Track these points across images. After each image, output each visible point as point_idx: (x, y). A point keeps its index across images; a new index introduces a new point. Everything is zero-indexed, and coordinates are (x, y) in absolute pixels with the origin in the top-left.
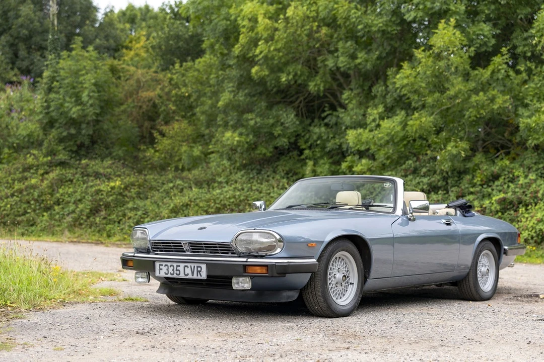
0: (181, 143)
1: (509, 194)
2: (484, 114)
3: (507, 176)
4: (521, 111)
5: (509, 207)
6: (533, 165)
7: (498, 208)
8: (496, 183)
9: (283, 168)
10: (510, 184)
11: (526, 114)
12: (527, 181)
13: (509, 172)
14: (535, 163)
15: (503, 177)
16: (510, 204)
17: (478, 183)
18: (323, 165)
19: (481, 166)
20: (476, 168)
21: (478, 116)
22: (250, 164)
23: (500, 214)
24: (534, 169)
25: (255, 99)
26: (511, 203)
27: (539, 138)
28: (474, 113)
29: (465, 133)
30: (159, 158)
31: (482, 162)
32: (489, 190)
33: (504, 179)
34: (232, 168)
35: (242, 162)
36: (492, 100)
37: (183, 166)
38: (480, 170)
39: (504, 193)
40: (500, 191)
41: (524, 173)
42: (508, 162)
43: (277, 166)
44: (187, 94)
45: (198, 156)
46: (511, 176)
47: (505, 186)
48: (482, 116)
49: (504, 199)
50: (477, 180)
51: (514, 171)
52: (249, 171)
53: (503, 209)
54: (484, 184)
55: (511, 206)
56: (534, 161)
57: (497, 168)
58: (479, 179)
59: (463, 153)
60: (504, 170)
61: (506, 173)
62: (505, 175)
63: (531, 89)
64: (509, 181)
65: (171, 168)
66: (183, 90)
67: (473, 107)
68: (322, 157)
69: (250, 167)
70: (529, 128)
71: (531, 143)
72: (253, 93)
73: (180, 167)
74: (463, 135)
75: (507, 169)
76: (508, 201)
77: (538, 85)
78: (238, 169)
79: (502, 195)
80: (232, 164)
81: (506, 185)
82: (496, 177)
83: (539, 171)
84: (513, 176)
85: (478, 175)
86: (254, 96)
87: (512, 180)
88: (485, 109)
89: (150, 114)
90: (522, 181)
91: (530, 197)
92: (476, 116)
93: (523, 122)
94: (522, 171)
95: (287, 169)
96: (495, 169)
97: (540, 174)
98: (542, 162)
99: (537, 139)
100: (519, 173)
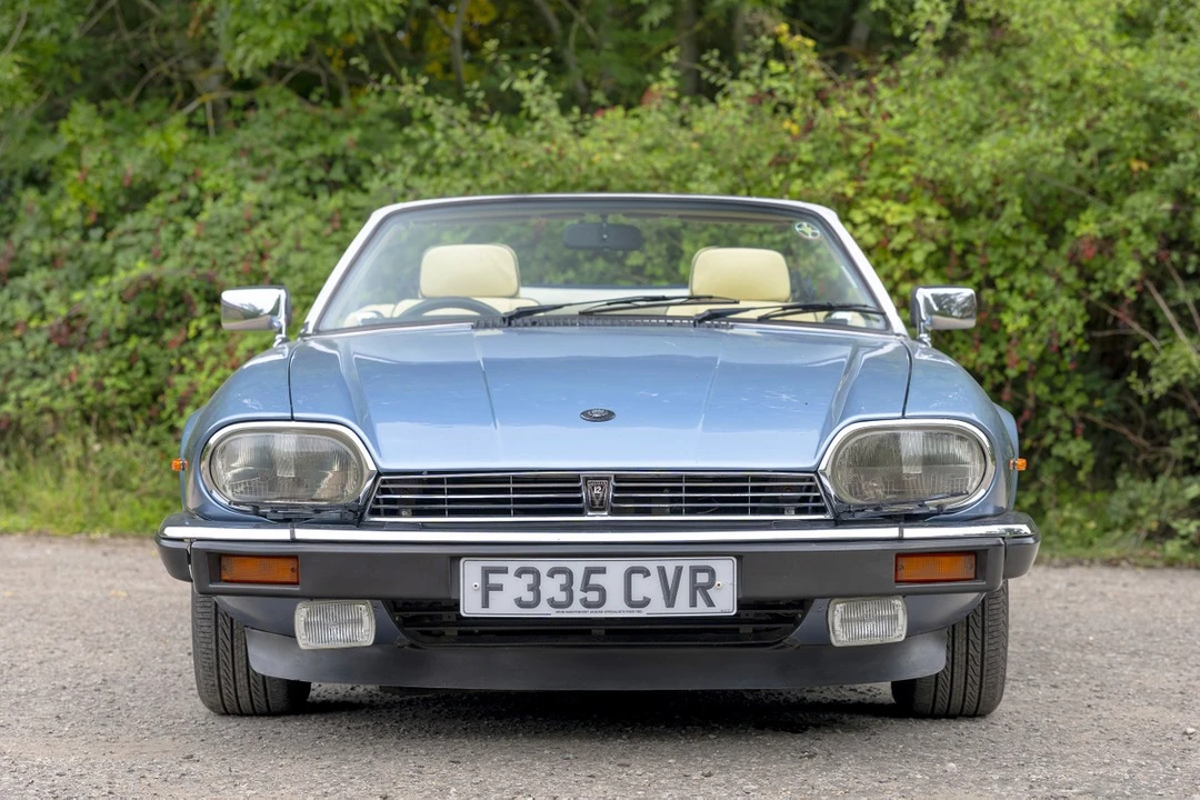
1: (170, 265)
3: (178, 192)
5: (168, 315)
6: (278, 149)
8: (130, 222)
10: (187, 224)
12: (237, 211)
13: (186, 177)
15: (161, 198)
16: (177, 305)
17: (74, 220)
19: (84, 154)
23: (134, 341)
24: (280, 164)
26: (177, 298)
27: (271, 38)
31: (90, 138)
32: (108, 247)
33: (169, 203)
38: (80, 167)
39: (153, 259)
41: (237, 177)
42: (178, 138)
46: (192, 191)
47: (165, 234)
49: (152, 285)
50: (67, 210)
51: (206, 172)
53: (150, 321)
54: (94, 225)
56: (282, 132)
57: (141, 160)
58: (74, 205)
60: (165, 169)
61: (176, 179)
62: (173, 187)
75: (175, 166)
76: (167, 290)
79: (142, 267)
81: (172, 227)
82: (140, 195)
83: (299, 173)
84: (201, 190)
85: (71, 190)
87: (195, 210)
94: (231, 174)
96: (134, 165)
97: (301, 184)
98: (323, 139)
99: (265, 43)
100: (222, 181)
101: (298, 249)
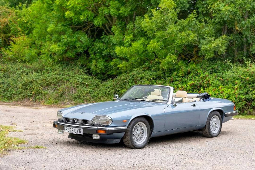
0: (24, 48)
1: (196, 82)
2: (185, 42)
3: (194, 73)
4: (202, 41)
6: (207, 68)
7: (190, 88)
8: (190, 76)
9: (80, 63)
10: (196, 77)
11: (204, 43)
12: (204, 75)
14: (208, 67)
15: (192, 73)
17: (181, 76)
18: (100, 62)
19: (182, 67)
20: (179, 68)
21: (182, 43)
22: (62, 61)
23: (191, 91)
24: (207, 69)
25: (66, 27)
26: (196, 86)
27: (211, 55)
28: (180, 42)
29: (175, 50)
30: (12, 55)
31: (182, 65)
32: (186, 79)
33: (193, 74)
34: (53, 62)
35: (59, 60)
36: (189, 35)
37: (25, 59)
38: (181, 69)
39: (193, 81)
40: (191, 80)
41: (202, 71)
43: (77, 62)
44: (26, 21)
45: (34, 55)
46: (196, 73)
47: (194, 78)
48: (184, 43)
49: (193, 84)
50: (180, 74)
51: (198, 70)
52: (62, 64)
53: (192, 89)
54: (183, 76)
55: (196, 87)
56: (207, 66)
57: (190, 68)
58: (181, 74)
59: (174, 61)
60: (193, 69)
61: (194, 71)
62: (193, 72)
63: (206, 31)
64: (195, 75)
65: (19, 60)
66: (24, 19)
67: (179, 38)
68: (99, 58)
69: (63, 62)
70: (206, 50)
71: (207, 57)
72: (65, 24)
73: (24, 60)
74: (173, 52)
75: (194, 69)
77: (210, 29)
78: (56, 63)
79: (192, 82)
80: (53, 60)
81: (194, 77)
82: (189, 73)
83: (209, 71)
84: (197, 72)
85: (181, 72)
86: (65, 26)
87: (197, 75)
88: (185, 40)
89: (4, 30)
90: (202, 75)
91: (206, 84)
92: (181, 43)
93: (203, 47)
94: (201, 71)
95: (82, 63)
96: (189, 69)
98: (211, 66)
100: (200, 72)
101: (213, 81)
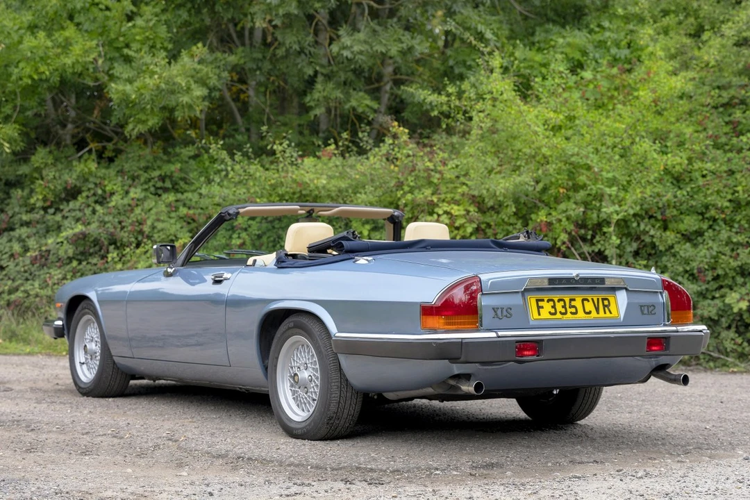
1: (94, 226)
2: (47, 73)
3: (92, 192)
4: (120, 69)
5: (91, 251)
6: (141, 172)
7: (70, 252)
8: (72, 204)
10: (98, 207)
11: (125, 76)
12: (126, 201)
13: (96, 184)
14: (146, 169)
15: (84, 194)
16: (95, 246)
17: (39, 204)
19: (44, 173)
20: (36, 175)
21: (36, 77)
23: (75, 263)
24: (142, 179)
26: (96, 242)
27: (147, 120)
28: (28, 70)
29: (15, 107)
31: (46, 165)
32: (58, 217)
33: (88, 197)
36: (66, 46)
38: (42, 179)
39: (83, 224)
40: (78, 220)
41: (123, 186)
42: (93, 166)
46: (100, 192)
47: (88, 211)
48: (44, 77)
49: (84, 236)
50: (36, 200)
51: (106, 182)
53: (82, 253)
54: (50, 207)
55: (97, 248)
56: (143, 164)
57: (74, 176)
58: (40, 197)
59: (7, 145)
60: (86, 180)
61: (92, 186)
62: (89, 189)
63: (138, 30)
64: (96, 202)
67: (28, 60)
70: (126, 101)
71: (133, 129)
74: (9, 112)
75: (91, 179)
76: (92, 239)
77: (151, 24)
79: (79, 228)
81: (91, 209)
82: (72, 193)
83: (151, 184)
84: (104, 191)
85: (38, 190)
87: (102, 201)
88: (48, 65)
90: (115, 200)
91: (130, 232)
92: (30, 77)
93: (115, 90)
94: (120, 184)
96: (70, 178)
97: (152, 189)
98: (160, 168)
99: (144, 122)
100: (115, 187)
101: (158, 220)
